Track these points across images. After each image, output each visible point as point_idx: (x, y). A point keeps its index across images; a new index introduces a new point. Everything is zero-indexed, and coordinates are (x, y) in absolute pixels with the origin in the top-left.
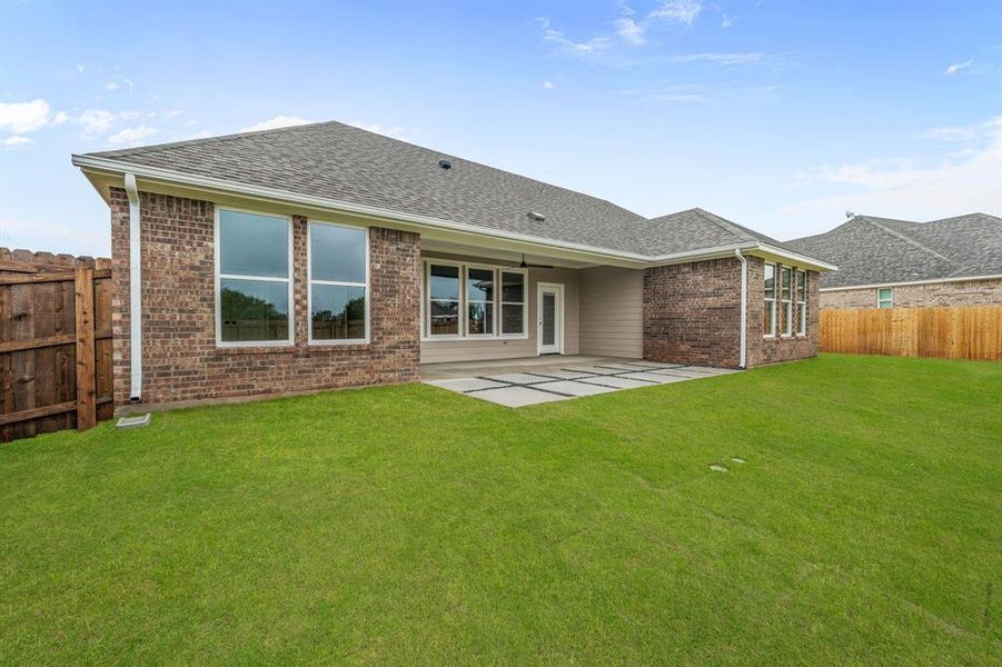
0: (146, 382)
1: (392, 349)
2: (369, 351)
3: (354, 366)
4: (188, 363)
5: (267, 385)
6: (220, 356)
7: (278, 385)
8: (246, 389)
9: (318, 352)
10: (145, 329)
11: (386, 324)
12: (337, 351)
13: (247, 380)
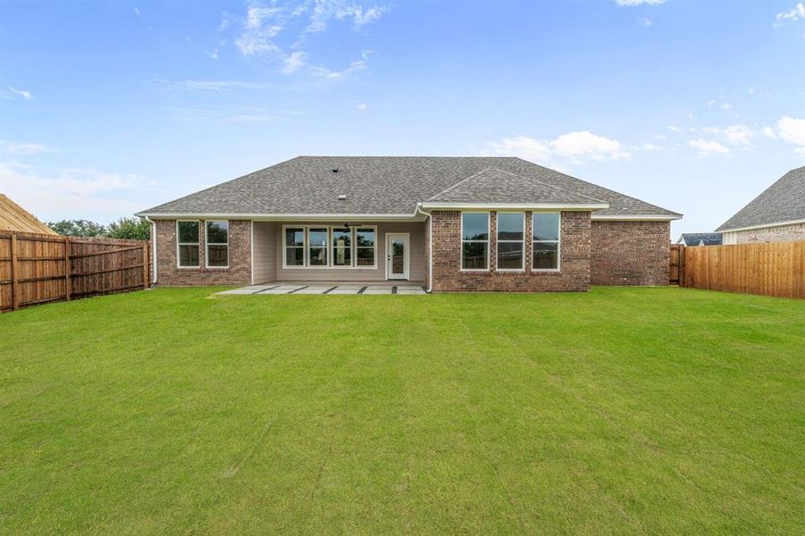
0: (158, 278)
1: (238, 271)
2: (227, 271)
3: (222, 277)
4: (168, 273)
5: (191, 282)
6: (177, 271)
7: (195, 283)
8: (184, 283)
9: (208, 271)
10: (157, 262)
11: (235, 260)
12: (215, 271)
13: (185, 280)
